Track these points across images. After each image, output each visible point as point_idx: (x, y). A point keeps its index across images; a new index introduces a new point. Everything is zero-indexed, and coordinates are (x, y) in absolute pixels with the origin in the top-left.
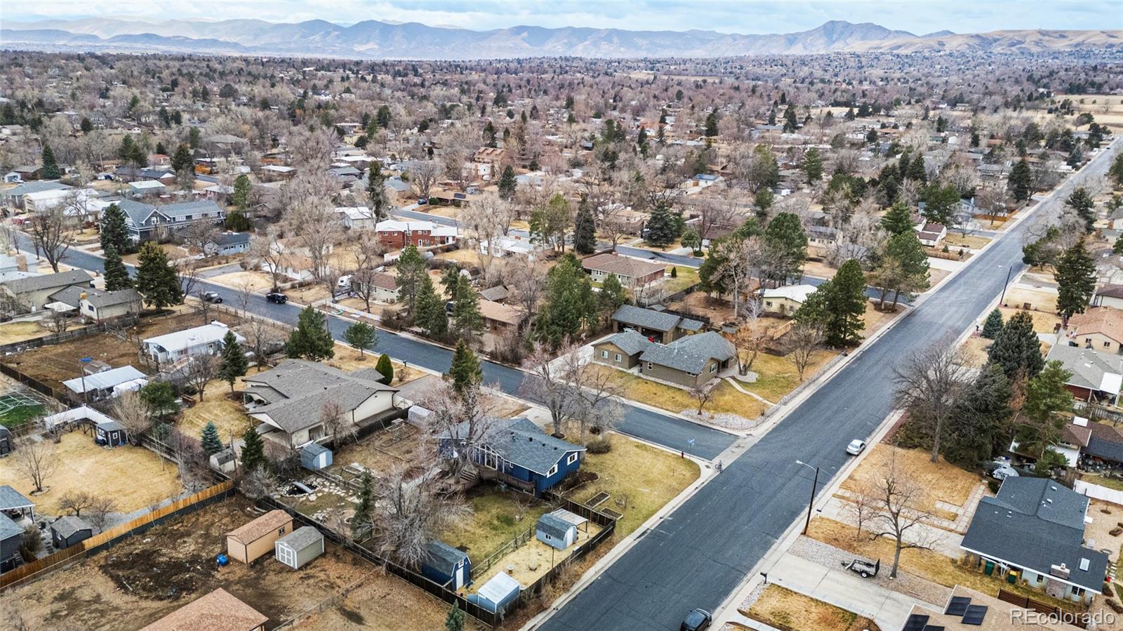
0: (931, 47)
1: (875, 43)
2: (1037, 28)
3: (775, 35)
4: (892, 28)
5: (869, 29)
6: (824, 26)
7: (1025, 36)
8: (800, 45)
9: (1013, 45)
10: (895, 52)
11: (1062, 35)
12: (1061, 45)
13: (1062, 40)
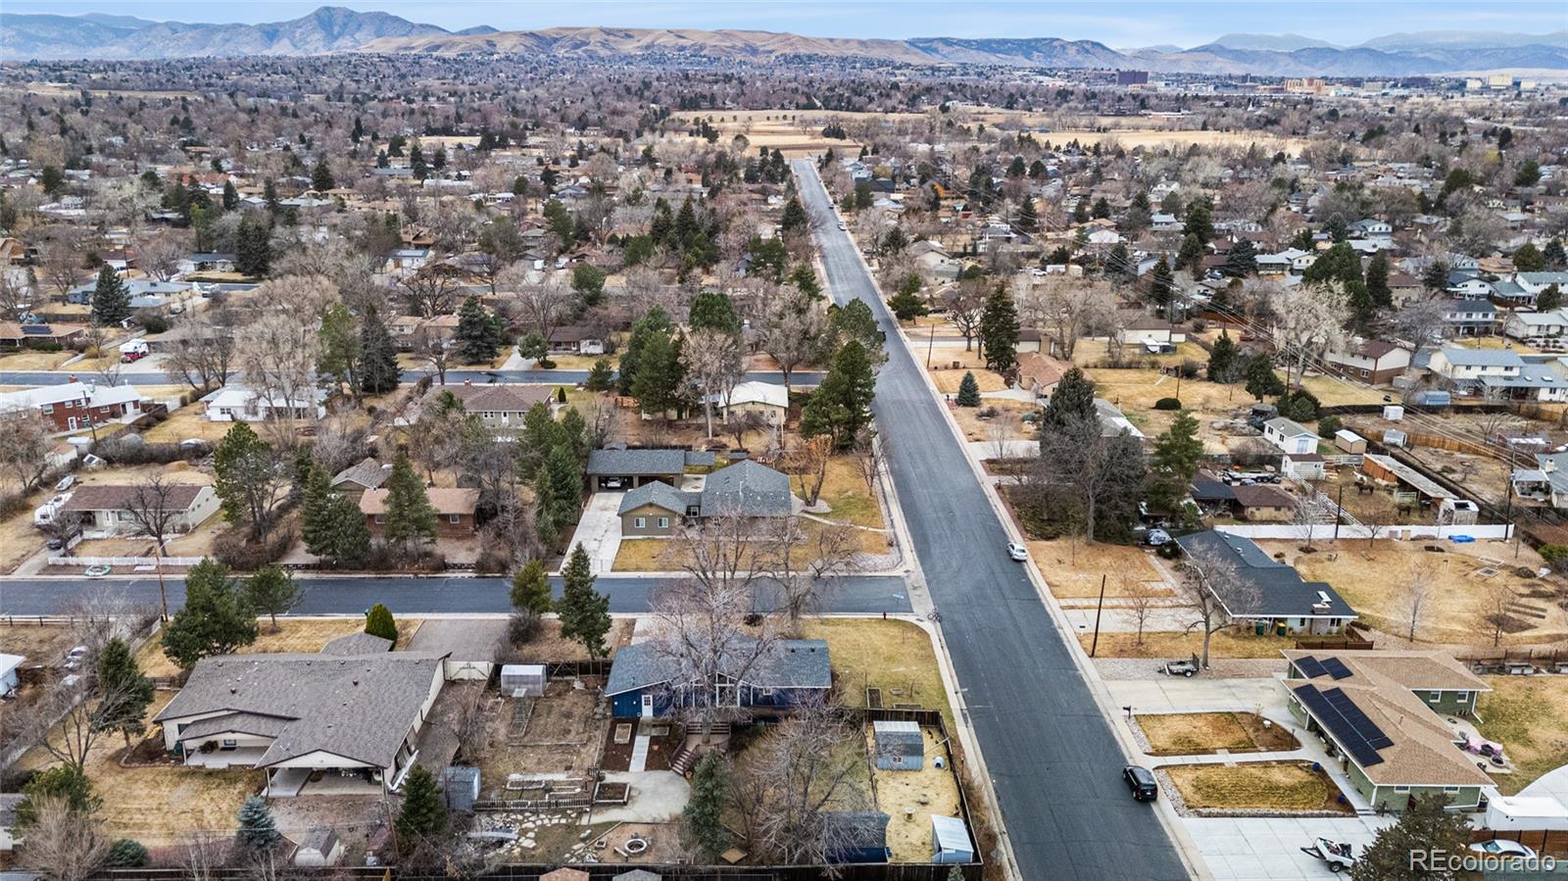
0: (479, 48)
1: (403, 41)
2: (598, 25)
3: (241, 26)
4: (416, 21)
5: (384, 23)
6: (317, 14)
7: (588, 35)
8: (286, 41)
9: (577, 46)
10: (435, 54)
11: (628, 35)
12: (629, 47)
13: (629, 40)
